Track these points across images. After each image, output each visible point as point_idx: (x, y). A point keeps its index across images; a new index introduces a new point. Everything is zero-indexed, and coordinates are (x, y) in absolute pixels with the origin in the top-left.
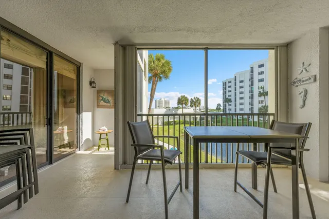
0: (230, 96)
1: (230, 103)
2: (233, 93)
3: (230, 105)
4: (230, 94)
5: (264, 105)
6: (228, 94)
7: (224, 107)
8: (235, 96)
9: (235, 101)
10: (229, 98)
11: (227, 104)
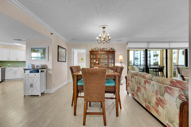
0: (137, 56)
1: (137, 60)
2: (139, 55)
3: (137, 61)
4: (137, 55)
5: (156, 61)
6: (136, 55)
7: (134, 62)
8: (140, 56)
9: (140, 59)
10: (137, 57)
11: (136, 61)
